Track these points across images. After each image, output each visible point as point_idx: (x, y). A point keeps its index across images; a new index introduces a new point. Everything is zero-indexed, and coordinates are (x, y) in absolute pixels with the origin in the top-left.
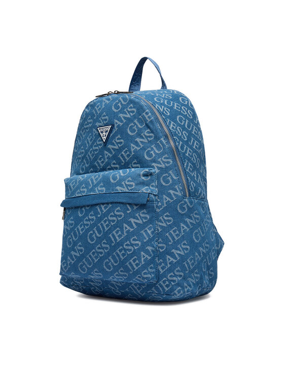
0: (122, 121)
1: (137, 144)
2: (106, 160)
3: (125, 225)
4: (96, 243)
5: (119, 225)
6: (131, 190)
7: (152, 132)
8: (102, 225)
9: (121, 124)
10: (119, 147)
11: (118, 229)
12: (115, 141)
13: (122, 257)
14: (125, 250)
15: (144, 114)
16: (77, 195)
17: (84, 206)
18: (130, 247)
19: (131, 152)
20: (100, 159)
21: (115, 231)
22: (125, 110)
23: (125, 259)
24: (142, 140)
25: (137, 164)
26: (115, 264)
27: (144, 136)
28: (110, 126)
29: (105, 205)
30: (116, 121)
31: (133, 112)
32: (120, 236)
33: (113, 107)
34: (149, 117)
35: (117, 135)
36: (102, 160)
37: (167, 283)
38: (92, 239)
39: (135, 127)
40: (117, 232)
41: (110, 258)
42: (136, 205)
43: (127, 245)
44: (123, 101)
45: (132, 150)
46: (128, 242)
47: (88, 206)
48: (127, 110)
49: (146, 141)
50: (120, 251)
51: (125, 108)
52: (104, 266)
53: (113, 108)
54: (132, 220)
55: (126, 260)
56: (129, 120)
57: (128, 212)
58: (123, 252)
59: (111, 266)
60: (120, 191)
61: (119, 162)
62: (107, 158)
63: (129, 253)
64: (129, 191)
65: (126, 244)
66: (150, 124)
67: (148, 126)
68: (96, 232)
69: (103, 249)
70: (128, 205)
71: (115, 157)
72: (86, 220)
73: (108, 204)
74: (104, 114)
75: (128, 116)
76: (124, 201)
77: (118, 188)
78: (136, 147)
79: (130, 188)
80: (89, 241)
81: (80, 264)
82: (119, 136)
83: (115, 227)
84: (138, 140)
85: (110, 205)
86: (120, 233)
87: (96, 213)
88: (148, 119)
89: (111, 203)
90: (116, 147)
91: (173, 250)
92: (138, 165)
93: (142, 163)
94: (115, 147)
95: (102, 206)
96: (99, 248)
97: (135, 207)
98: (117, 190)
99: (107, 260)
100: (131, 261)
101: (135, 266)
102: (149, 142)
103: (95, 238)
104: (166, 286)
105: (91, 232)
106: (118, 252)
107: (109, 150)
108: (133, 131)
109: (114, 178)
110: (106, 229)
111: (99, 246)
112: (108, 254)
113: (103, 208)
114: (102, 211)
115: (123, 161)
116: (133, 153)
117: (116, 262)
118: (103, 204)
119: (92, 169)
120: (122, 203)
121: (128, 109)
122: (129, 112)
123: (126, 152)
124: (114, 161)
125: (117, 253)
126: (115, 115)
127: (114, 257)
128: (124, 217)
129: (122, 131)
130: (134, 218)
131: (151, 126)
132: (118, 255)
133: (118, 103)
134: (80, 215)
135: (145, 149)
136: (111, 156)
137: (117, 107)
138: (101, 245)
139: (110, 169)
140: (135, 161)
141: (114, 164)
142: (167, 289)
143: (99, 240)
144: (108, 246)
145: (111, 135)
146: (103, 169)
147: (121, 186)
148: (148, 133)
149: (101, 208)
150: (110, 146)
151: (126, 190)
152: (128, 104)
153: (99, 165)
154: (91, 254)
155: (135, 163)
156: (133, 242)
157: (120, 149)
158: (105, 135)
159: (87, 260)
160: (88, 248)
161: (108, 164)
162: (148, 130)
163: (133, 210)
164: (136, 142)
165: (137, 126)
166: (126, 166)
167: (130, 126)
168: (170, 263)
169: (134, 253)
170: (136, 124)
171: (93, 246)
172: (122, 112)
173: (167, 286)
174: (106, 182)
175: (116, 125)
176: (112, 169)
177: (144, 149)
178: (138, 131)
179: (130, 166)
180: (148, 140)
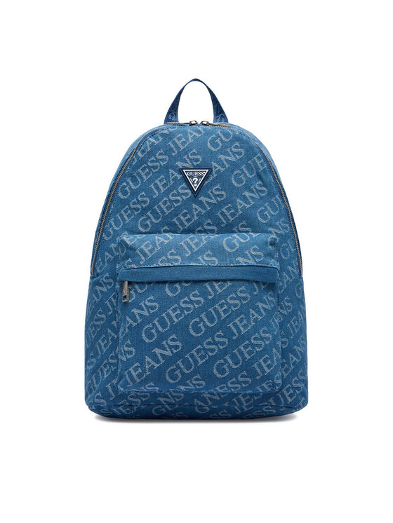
0: (223, 166)
1: (245, 199)
2: (196, 218)
3: (252, 311)
4: (205, 336)
5: (243, 311)
6: (260, 262)
7: (265, 185)
8: (215, 310)
9: (223, 169)
10: (217, 201)
11: (242, 316)
12: (212, 192)
13: (247, 356)
14: (253, 346)
15: (255, 158)
16: (161, 265)
17: (179, 282)
18: (259, 342)
19: (237, 211)
20: (185, 215)
21: (239, 319)
22: (228, 150)
23: (252, 358)
24: (251, 195)
25: (247, 227)
26: (234, 367)
27: (254, 190)
28: (207, 170)
29: (220, 283)
30: (214, 164)
31: (239, 153)
32: (245, 326)
33: (208, 143)
34: (262, 164)
35: (216, 185)
36: (188, 216)
37: (291, 391)
38: (197, 330)
39: (242, 176)
40: (241, 321)
41: (227, 357)
42: (264, 284)
43: (255, 339)
44: (224, 136)
45: (239, 207)
46: (257, 335)
47: (187, 282)
48: (231, 151)
49: (258, 197)
50: (245, 347)
51: (227, 147)
52: (215, 370)
53: (209, 145)
54: (260, 305)
55: (254, 359)
56: (234, 166)
57: (255, 293)
58: (250, 348)
59: (227, 369)
60: (244, 264)
61: (218, 223)
62: (197, 215)
63: (258, 350)
64: (255, 264)
65: (254, 337)
66: (262, 174)
67: (259, 177)
68: (206, 320)
69: (216, 345)
70: (255, 284)
71: (209, 215)
72: (185, 302)
73: (225, 281)
74: (194, 150)
75: (233, 159)
76: (251, 278)
77: (240, 259)
78: (244, 204)
79: (257, 260)
80: (192, 332)
81: (172, 368)
82: (218, 186)
83: (238, 313)
84: (247, 194)
85: (229, 284)
86: (245, 322)
87: (204, 294)
88: (260, 167)
89: (231, 280)
90: (214, 201)
91: (295, 347)
92: (247, 229)
93: (254, 227)
94: (212, 201)
95: (215, 284)
96: (209, 343)
97: (263, 287)
98: (238, 262)
99: (222, 361)
100: (261, 361)
101: (266, 369)
102: (261, 198)
103: (203, 328)
104: (289, 396)
105: (197, 320)
106: (242, 348)
107: (201, 203)
108: (240, 181)
109: (232, 246)
110: (224, 316)
111: (210, 340)
112: (225, 352)
113: (217, 288)
114: (215, 291)
115: (225, 222)
116: (240, 212)
117: (236, 364)
118: (217, 281)
119: (166, 227)
120: (248, 281)
121: (233, 149)
122: (233, 153)
123: (229, 209)
124: (209, 221)
125: (240, 351)
126: (213, 156)
127: (233, 357)
128: (250, 301)
129: (223, 179)
130: (262, 302)
131: (264, 177)
132: (242, 354)
133: (215, 139)
134: (170, 294)
135: (257, 208)
136: (204, 212)
137: (216, 145)
138: (213, 339)
139: (200, 232)
140: (244, 223)
141: (209, 224)
142: (290, 400)
143: (211, 332)
144: (225, 340)
145: (206, 183)
146: (189, 231)
147: (245, 256)
148: (260, 185)
149: (213, 287)
150: (203, 199)
151: (252, 262)
152: (232, 142)
153: (182, 224)
154: (194, 352)
155: (242, 226)
156: (263, 335)
157: (220, 205)
158: (198, 183)
159: (186, 362)
160: (190, 343)
161: (199, 224)
162: (260, 182)
163: (260, 292)
164: (245, 196)
165: (245, 174)
166: (229, 229)
167: (234, 173)
168: (293, 364)
169: (266, 350)
170: (244, 172)
171: (199, 341)
172: (223, 151)
173: (291, 396)
174: (217, 250)
175: (214, 171)
176: (205, 231)
177: (255, 207)
178: (247, 181)
179: (235, 229)
180: (260, 195)
